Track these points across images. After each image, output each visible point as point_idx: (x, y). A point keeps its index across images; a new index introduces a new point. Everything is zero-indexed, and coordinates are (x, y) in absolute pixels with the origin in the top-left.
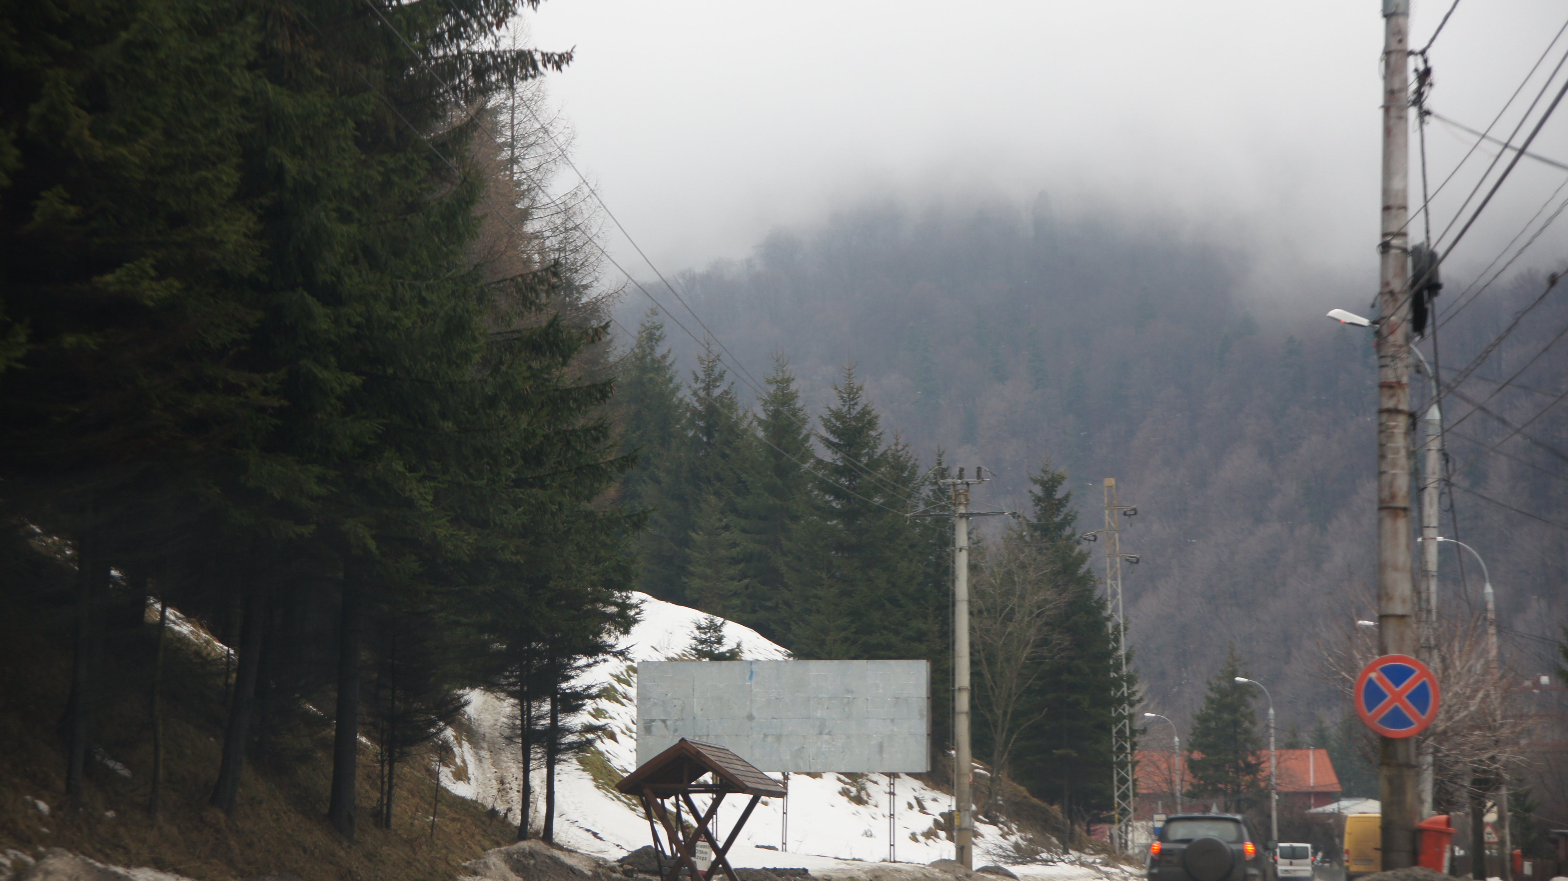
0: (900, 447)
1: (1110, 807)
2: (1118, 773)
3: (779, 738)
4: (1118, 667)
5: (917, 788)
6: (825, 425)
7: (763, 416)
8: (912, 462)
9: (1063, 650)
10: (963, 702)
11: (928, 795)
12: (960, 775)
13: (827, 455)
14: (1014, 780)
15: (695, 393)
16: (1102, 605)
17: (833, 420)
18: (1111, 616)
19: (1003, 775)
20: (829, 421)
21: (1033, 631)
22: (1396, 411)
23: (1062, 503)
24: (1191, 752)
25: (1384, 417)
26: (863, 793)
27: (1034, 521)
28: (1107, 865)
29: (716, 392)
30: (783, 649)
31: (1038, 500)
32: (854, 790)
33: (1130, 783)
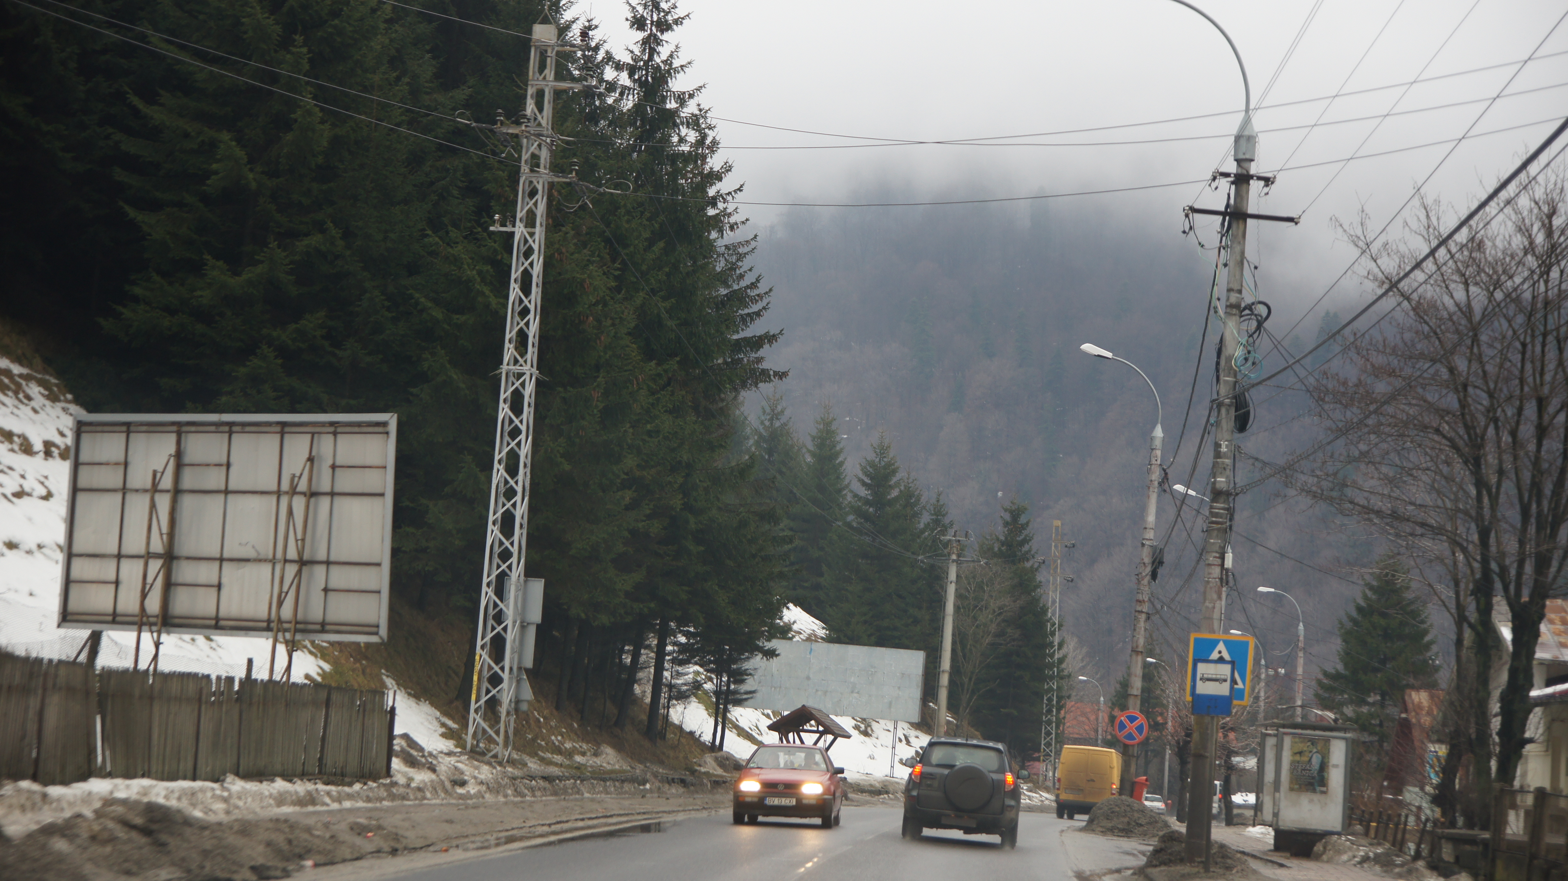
0: (910, 480)
1: (1039, 751)
2: (1046, 728)
3: (825, 693)
4: (1052, 656)
5: (906, 728)
6: (862, 470)
7: (811, 448)
8: (918, 492)
9: (1014, 640)
10: (945, 680)
11: (912, 733)
12: (938, 726)
13: (863, 492)
14: (972, 726)
15: (762, 423)
16: (1044, 611)
17: (868, 468)
18: (1051, 618)
19: (965, 723)
20: (865, 468)
21: (994, 626)
22: (1142, 612)
23: (1024, 526)
24: (1113, 709)
25: (1137, 614)
26: (869, 729)
27: (1003, 538)
28: (1031, 791)
29: (777, 424)
30: (817, 622)
31: (1006, 524)
32: (863, 726)
33: (1053, 736)
